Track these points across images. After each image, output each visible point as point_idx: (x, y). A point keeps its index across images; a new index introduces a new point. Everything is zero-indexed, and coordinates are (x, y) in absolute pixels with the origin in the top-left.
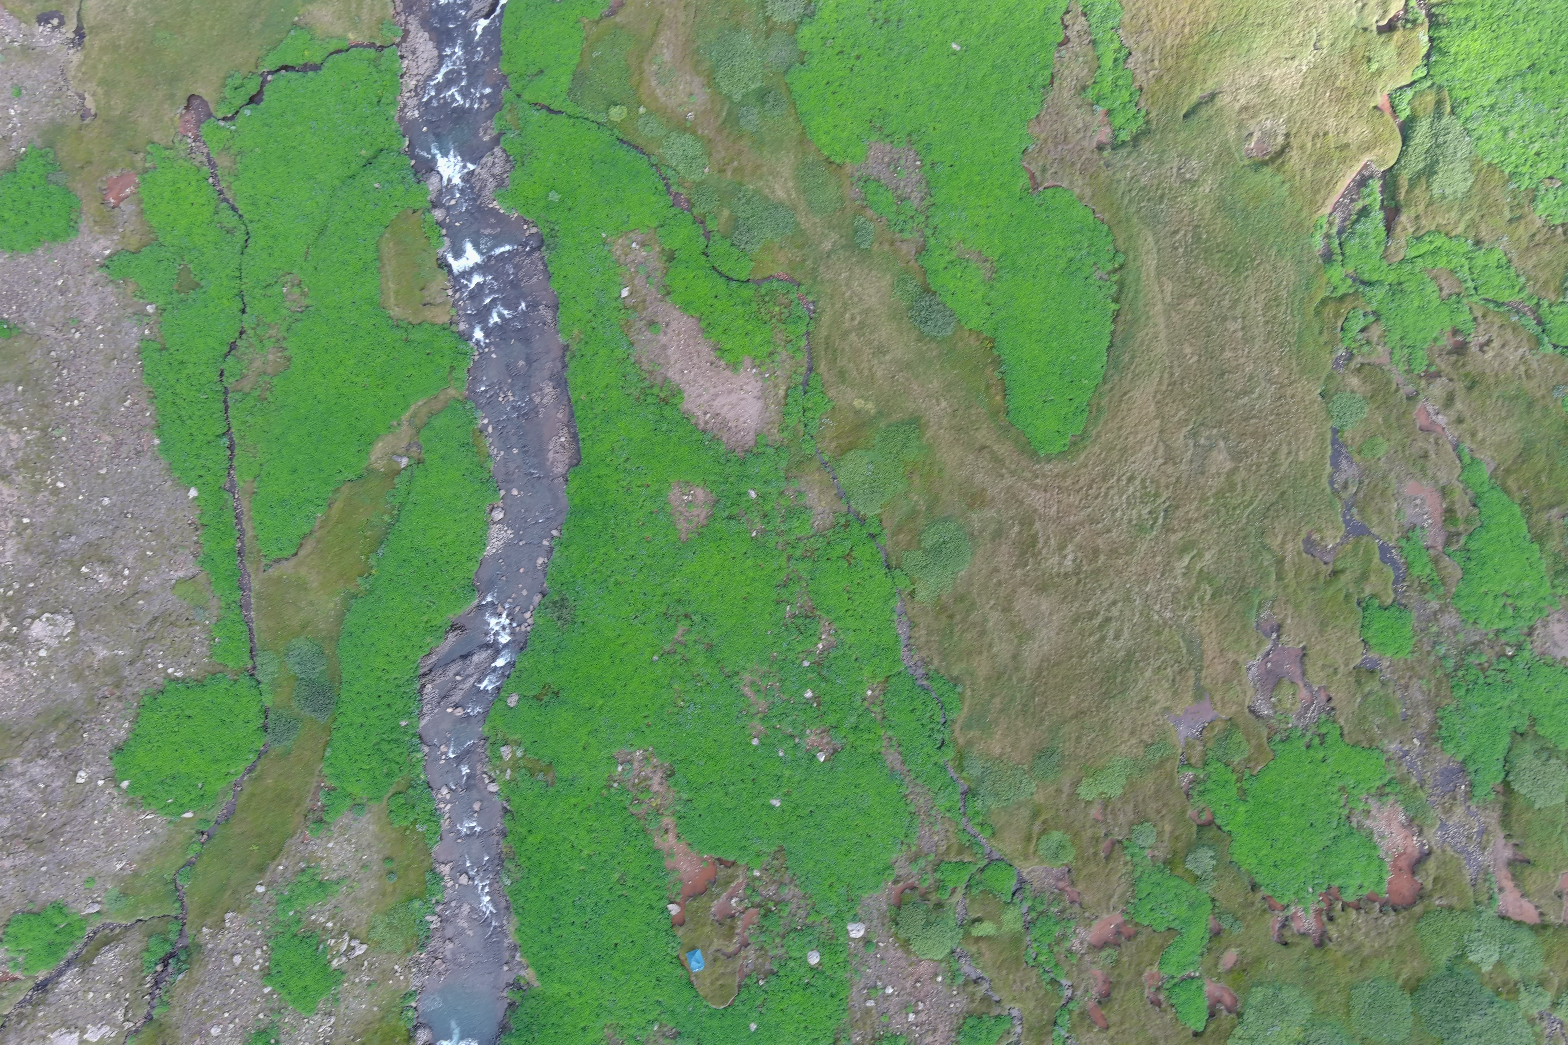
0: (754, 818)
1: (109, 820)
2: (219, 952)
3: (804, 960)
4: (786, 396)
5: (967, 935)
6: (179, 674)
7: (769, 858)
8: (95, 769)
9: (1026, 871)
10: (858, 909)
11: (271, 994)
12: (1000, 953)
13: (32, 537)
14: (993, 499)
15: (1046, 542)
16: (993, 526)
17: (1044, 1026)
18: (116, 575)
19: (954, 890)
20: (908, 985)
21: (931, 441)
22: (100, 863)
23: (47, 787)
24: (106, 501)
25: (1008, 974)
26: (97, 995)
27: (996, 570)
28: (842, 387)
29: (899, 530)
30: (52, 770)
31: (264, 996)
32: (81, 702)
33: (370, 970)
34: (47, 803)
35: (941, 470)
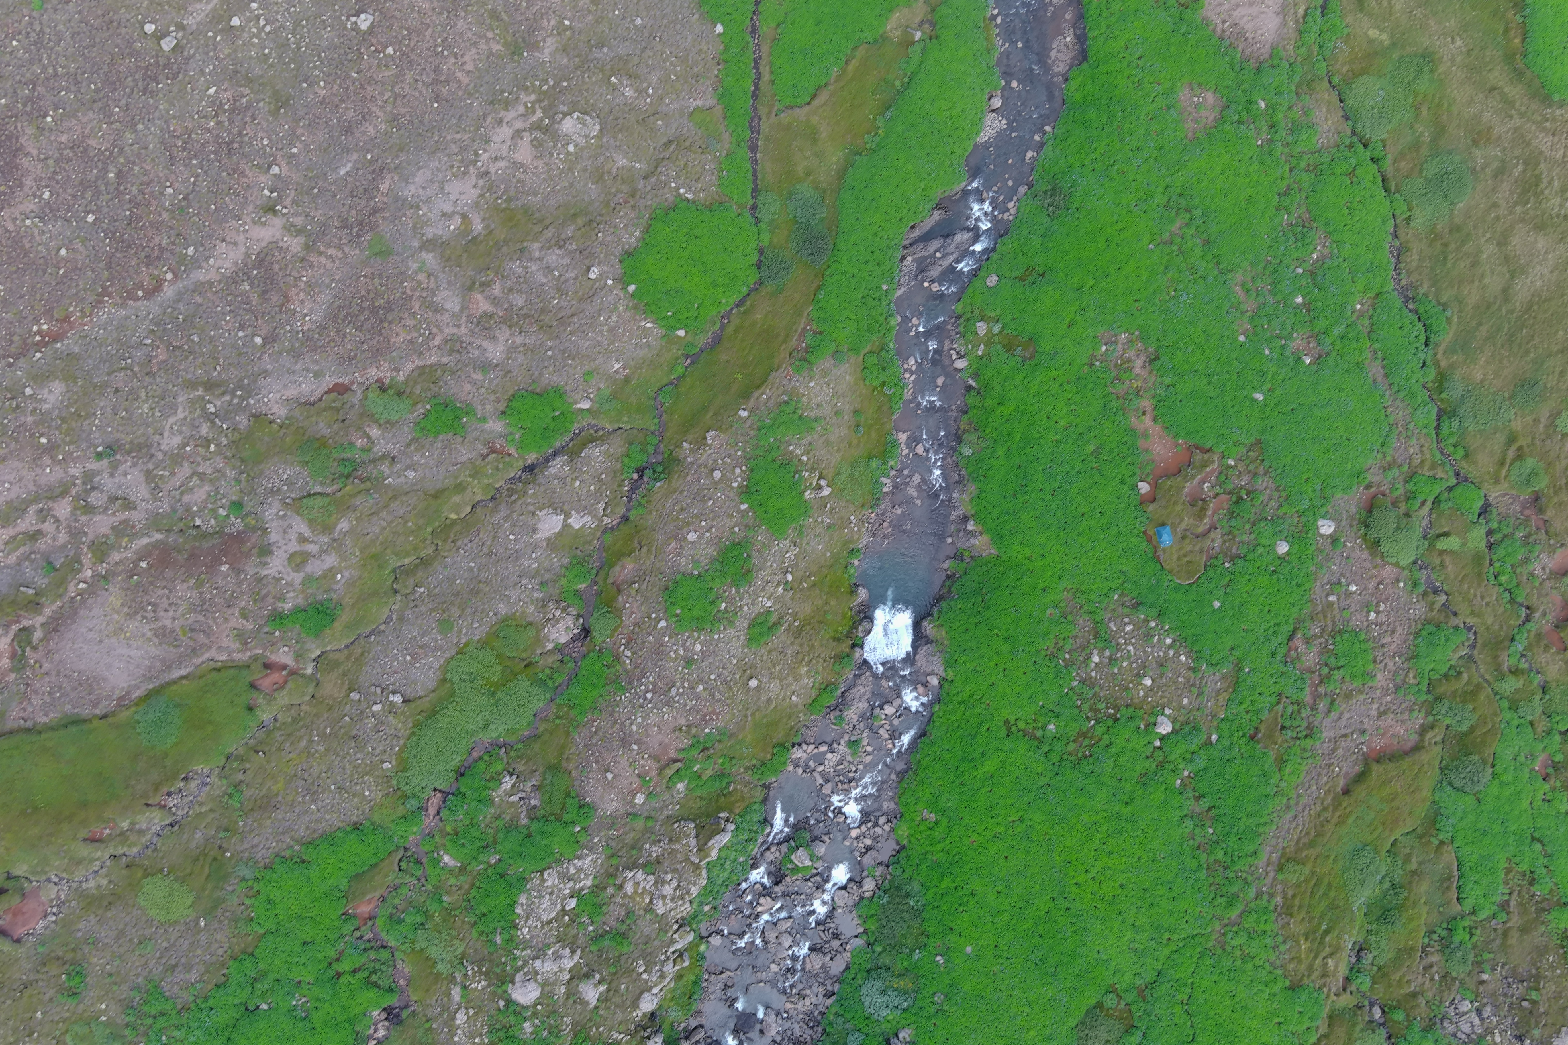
0: (1235, 409)
1: (614, 318)
2: (699, 466)
3: (1272, 548)
4: (1305, 16)
5: (1432, 547)
6: (690, 196)
7: (1244, 450)
8: (605, 268)
9: (1494, 495)
10: (1329, 508)
11: (747, 511)
12: (1463, 568)
13: (569, 39)
14: (1500, 137)
15: (1549, 183)
16: (1495, 165)
17: (1501, 642)
18: (641, 92)
19: (1423, 503)
20: (1370, 586)
21: (1443, 77)
22: (600, 360)
23: (561, 276)
24: (639, 21)
25: (1469, 588)
26: (583, 485)
27: (1495, 205)
28: (1359, 15)
29: (1402, 155)
30: (567, 260)
31: (739, 511)
32: (597, 204)
33: (831, 513)
34: (561, 291)
35: (1449, 105)
